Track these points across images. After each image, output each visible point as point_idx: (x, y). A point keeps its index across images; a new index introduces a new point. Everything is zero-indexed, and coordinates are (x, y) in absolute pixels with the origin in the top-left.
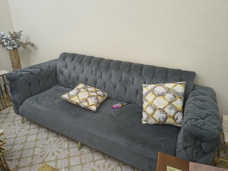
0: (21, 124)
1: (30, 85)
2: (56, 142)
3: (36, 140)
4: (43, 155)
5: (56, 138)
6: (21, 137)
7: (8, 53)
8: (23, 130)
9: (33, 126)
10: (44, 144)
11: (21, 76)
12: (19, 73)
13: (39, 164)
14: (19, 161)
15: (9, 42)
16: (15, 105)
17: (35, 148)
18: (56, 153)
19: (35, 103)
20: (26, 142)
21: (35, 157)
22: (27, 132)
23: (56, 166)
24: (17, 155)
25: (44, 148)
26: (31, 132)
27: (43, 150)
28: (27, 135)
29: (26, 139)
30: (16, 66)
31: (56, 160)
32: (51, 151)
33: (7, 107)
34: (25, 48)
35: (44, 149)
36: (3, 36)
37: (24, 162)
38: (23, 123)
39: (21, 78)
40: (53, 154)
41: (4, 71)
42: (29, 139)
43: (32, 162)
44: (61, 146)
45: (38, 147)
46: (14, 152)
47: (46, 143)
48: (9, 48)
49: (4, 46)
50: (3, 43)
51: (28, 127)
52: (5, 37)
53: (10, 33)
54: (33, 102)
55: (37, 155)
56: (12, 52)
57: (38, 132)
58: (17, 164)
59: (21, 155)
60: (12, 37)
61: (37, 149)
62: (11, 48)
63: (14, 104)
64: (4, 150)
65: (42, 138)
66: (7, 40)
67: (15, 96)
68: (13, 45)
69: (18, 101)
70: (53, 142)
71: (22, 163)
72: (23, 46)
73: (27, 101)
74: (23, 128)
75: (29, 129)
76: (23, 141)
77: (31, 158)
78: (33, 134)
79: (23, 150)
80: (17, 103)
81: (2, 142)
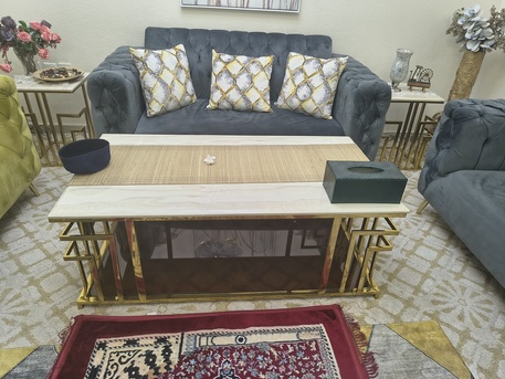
0: (415, 213)
1: (487, 141)
2: (477, 298)
3: (434, 264)
4: (439, 302)
5: (482, 289)
6: (407, 238)
8: (414, 227)
9: (436, 231)
10: (446, 282)
11: (482, 114)
12: (478, 107)
13: (425, 313)
14: (390, 280)
15: (479, 32)
16: (429, 172)
17: (426, 276)
18: (468, 319)
19: (479, 187)
20: (412, 253)
21: (421, 295)
22: (420, 235)
23: (460, 346)
24: (390, 267)
25: (446, 290)
26: (429, 240)
27: (441, 292)
28: (419, 242)
29: (415, 248)
30: (460, 92)
31: (465, 336)
32: (460, 308)
35: (445, 293)
36: (474, 15)
37: (397, 289)
38: (419, 213)
39: (478, 120)
40: (461, 318)
41: (434, 94)
42: (421, 251)
43: (411, 299)
44: (487, 314)
45: (434, 280)
46: (387, 257)
47: (454, 283)
48: (469, 46)
49: (463, 39)
50: (465, 31)
51: (426, 227)
52: (476, 19)
53: (493, 9)
54: (474, 182)
55: (425, 294)
56: (471, 57)
57: (444, 250)
58: (385, 282)
59: (397, 271)
61: (429, 282)
62: (475, 48)
63: (427, 169)
64: (387, 244)
65: (448, 268)
66: (478, 25)
67: (442, 153)
68: (482, 42)
69: (441, 167)
70: (468, 292)
71: (394, 287)
73: (460, 174)
74: (416, 225)
75: (427, 233)
76: (409, 248)
77: (412, 290)
78: (430, 248)
79: (402, 263)
80: (436, 170)
81: (394, 228)
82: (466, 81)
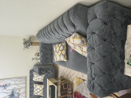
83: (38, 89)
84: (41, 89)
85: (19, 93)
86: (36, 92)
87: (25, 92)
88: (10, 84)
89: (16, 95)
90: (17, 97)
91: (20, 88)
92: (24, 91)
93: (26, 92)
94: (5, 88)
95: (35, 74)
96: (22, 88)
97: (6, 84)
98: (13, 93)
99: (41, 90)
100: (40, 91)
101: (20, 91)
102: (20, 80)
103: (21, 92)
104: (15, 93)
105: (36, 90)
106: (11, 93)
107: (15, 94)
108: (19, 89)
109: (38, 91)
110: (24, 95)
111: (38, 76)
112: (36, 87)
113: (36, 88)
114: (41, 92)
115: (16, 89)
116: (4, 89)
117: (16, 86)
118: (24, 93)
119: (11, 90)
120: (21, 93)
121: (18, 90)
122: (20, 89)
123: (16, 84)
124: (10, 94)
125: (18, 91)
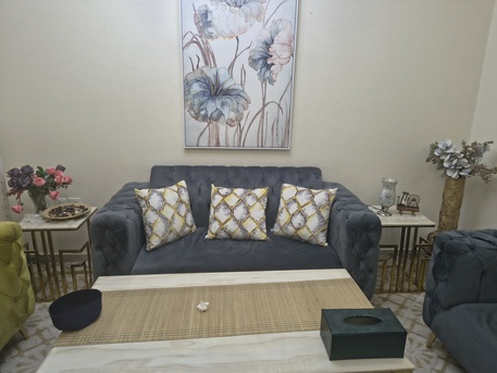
0: (424, 347)
1: (483, 274)
7: (442, 183)
8: (426, 366)
11: (472, 248)
12: (468, 240)
15: (455, 162)
19: (486, 325)
30: (449, 213)
33: (402, 291)
34: (486, 180)
36: (448, 148)
38: (429, 347)
39: (470, 253)
41: (424, 218)
48: (449, 173)
49: (441, 167)
50: (442, 161)
52: (450, 151)
53: (464, 143)
54: (480, 319)
56: (453, 183)
60: (464, 152)
62: (455, 175)
66: (453, 156)
67: (441, 285)
68: (460, 170)
72: (483, 176)
74: (428, 362)
80: (439, 302)
82: (453, 204)
83: (248, 208)
84: (250, 226)
85: (217, 120)
86: (232, 200)
87: (218, 144)
88: (272, 82)
89: (211, 107)
90: (203, 113)
91: (242, 123)
92: (222, 142)
93: (217, 149)
94: (253, 62)
95: (329, 195)
96: (241, 132)
97: (273, 68)
98: (227, 93)
99: (241, 227)
100: (240, 223)
101: (230, 123)
102: (282, 124)
103: (222, 128)
104: (223, 105)
105: (242, 201)
106: (226, 86)
107: (218, 102)
108: (239, 120)
109: (239, 212)
110: (204, 143)
111: (319, 213)
112: (258, 200)
113: (250, 201)
114: (232, 226)
115: (241, 109)
116: (250, 58)
117: (255, 107)
118: (214, 143)
119: (240, 88)
120: (217, 128)
121: (233, 115)
122: (236, 123)
123: (264, 105)
124: (221, 80)
125: (228, 114)
